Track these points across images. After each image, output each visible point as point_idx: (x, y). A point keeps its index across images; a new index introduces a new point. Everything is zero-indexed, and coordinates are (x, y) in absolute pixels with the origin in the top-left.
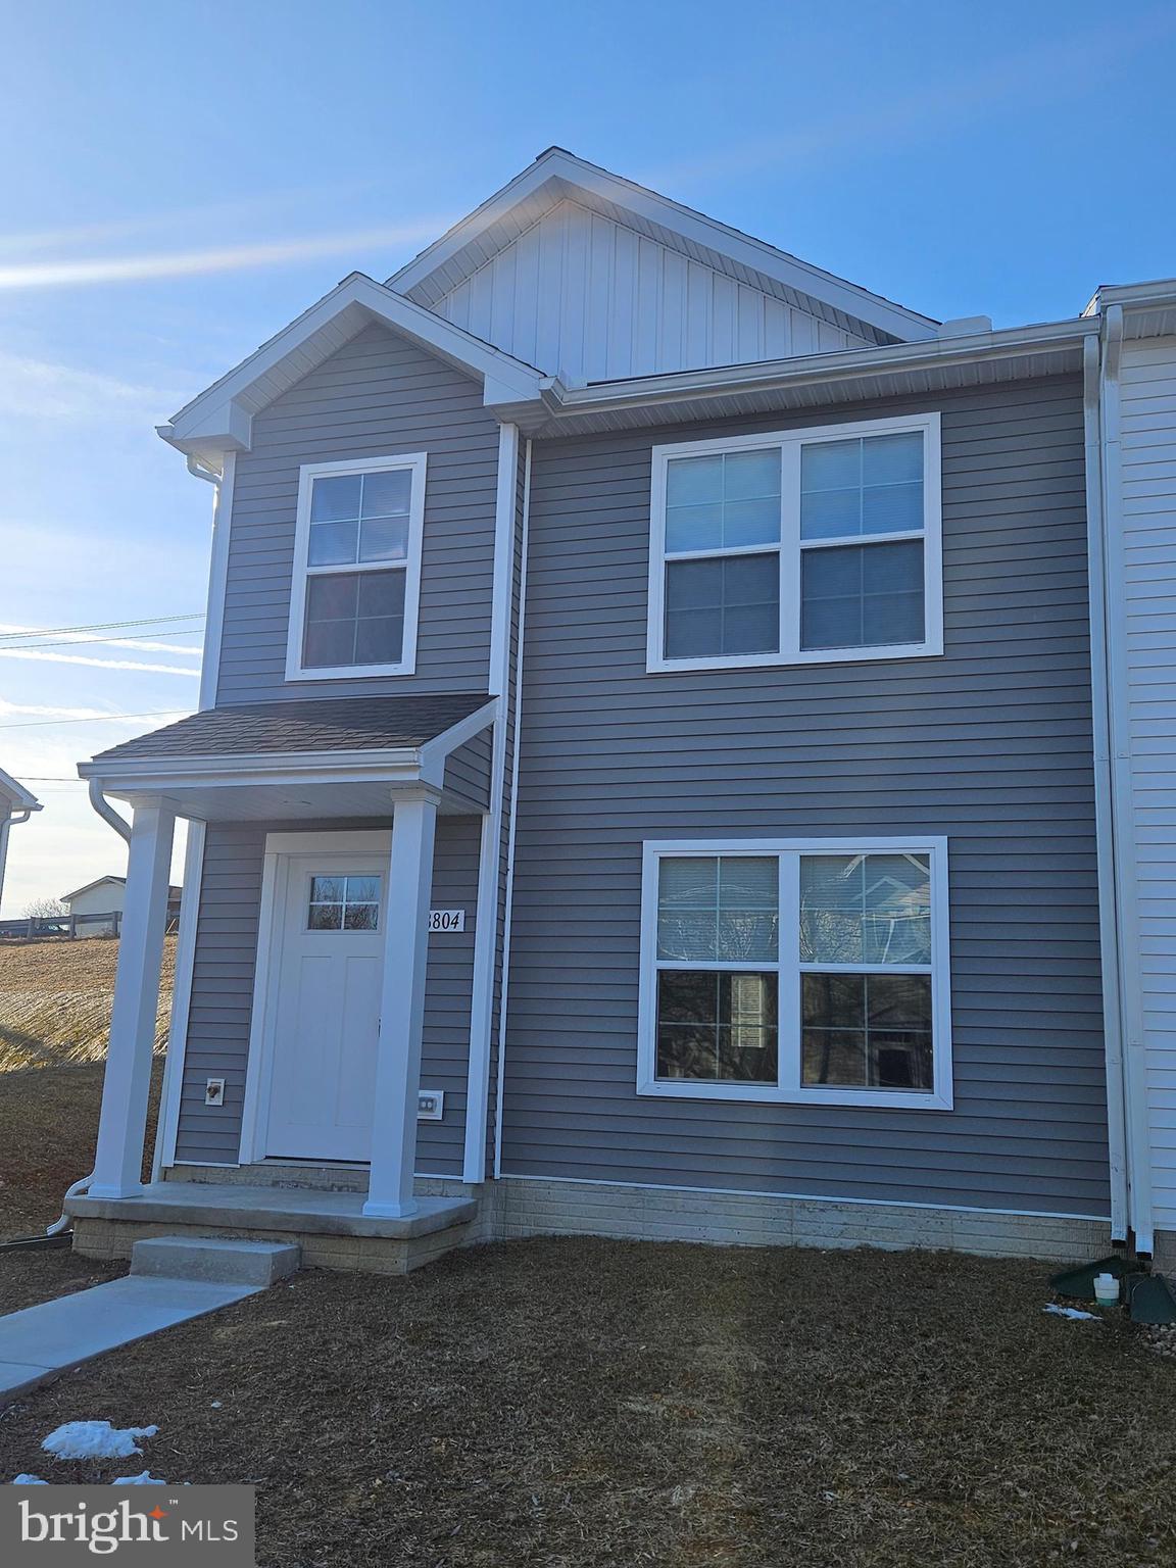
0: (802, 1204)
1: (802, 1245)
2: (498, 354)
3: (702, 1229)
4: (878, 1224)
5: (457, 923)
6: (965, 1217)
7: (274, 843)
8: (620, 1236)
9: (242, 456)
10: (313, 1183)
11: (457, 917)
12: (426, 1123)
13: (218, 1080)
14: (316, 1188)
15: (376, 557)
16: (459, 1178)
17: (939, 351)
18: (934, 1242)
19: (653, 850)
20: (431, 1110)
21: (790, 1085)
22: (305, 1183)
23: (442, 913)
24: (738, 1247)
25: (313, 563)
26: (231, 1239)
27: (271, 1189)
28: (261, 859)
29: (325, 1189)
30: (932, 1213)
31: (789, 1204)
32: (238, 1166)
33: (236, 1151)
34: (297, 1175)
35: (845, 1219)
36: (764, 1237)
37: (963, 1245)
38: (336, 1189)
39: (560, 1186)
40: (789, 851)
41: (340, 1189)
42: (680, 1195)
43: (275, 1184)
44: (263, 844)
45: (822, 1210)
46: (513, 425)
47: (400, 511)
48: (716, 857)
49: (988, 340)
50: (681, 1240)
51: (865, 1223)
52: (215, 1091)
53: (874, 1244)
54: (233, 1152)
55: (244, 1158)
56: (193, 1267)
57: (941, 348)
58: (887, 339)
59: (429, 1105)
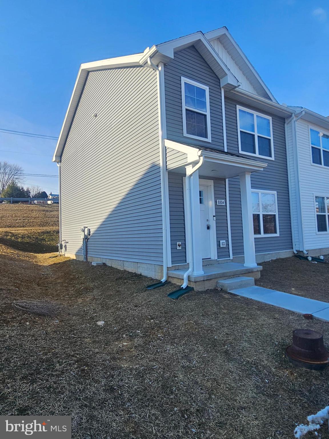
0: (265, 254)
1: (266, 261)
2: (229, 71)
11: (223, 202)
12: (223, 248)
16: (229, 258)
25: (187, 105)
32: (187, 264)
40: (260, 192)
41: (209, 265)
52: (179, 245)
56: (240, 285)
58: (270, 99)
59: (223, 244)
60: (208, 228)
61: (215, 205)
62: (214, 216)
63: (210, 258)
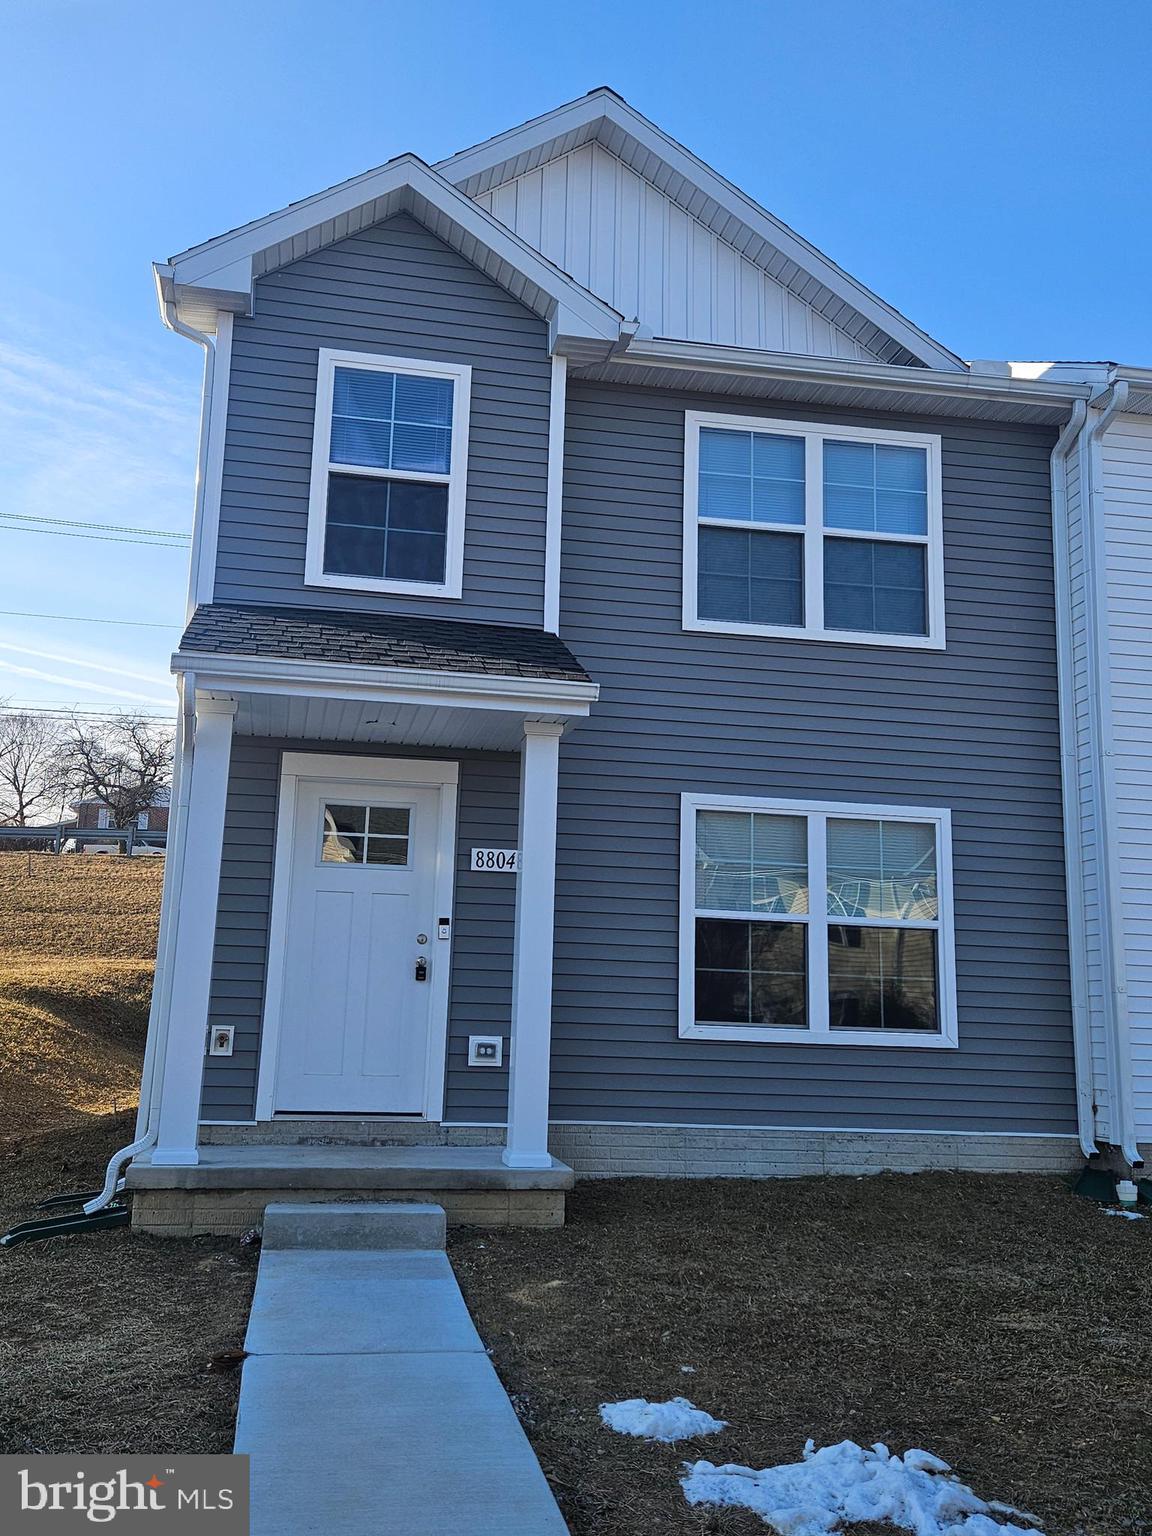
0: (833, 1137)
1: (833, 1173)
2: (572, 284)
3: (742, 1164)
4: (896, 1151)
5: (512, 863)
6: (968, 1140)
7: (291, 762)
8: (663, 1176)
9: (240, 320)
10: (350, 1137)
11: (513, 857)
12: (487, 1070)
13: (227, 1028)
14: (354, 1144)
15: (412, 466)
17: (967, 384)
18: (944, 1163)
19: (691, 802)
20: (493, 1056)
21: (819, 1029)
22: (340, 1139)
23: (496, 852)
24: (777, 1179)
25: (337, 459)
26: (351, 1201)
27: (298, 1147)
28: (276, 781)
29: (364, 1144)
30: (941, 1139)
31: (821, 1136)
32: (255, 1124)
33: (252, 1107)
34: (329, 1130)
35: (871, 1148)
36: (798, 1168)
37: (968, 1165)
38: (378, 1144)
39: (604, 1130)
40: (817, 812)
41: (383, 1143)
42: (721, 1133)
43: (302, 1141)
44: (278, 765)
45: (849, 1140)
46: (565, 358)
47: (442, 422)
48: (750, 814)
49: (1007, 384)
50: (723, 1176)
51: (886, 1150)
52: (221, 1040)
53: (896, 1169)
54: (250, 1109)
55: (264, 1112)
56: (347, 1234)
57: (970, 382)
58: (914, 362)
59: (489, 1051)
60: (421, 973)
61: (458, 871)
62: (444, 921)
63: (420, 1115)
